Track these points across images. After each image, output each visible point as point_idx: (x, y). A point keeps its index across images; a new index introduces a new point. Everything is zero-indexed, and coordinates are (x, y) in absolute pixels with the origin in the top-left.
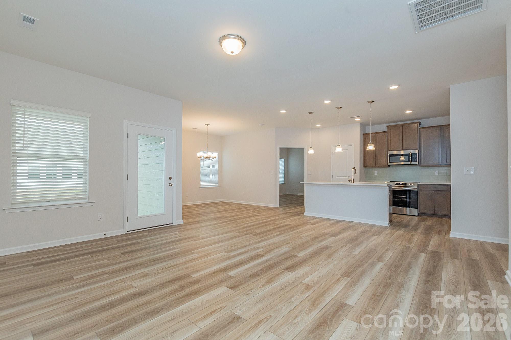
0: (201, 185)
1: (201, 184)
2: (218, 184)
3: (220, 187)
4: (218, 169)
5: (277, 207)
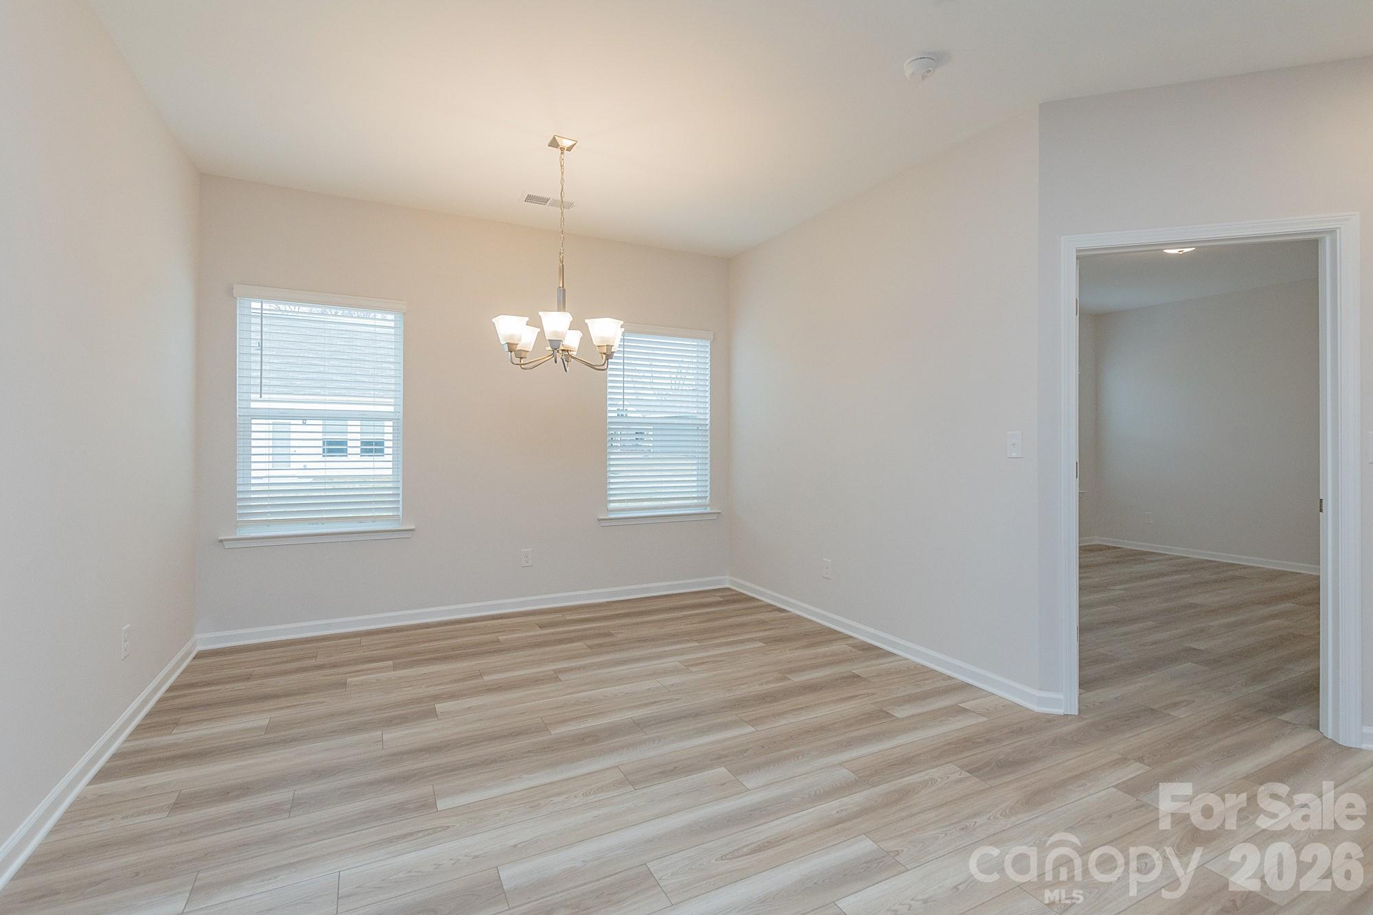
0: (612, 505)
1: (613, 502)
2: (707, 501)
3: (719, 513)
4: (707, 425)
5: (1061, 711)
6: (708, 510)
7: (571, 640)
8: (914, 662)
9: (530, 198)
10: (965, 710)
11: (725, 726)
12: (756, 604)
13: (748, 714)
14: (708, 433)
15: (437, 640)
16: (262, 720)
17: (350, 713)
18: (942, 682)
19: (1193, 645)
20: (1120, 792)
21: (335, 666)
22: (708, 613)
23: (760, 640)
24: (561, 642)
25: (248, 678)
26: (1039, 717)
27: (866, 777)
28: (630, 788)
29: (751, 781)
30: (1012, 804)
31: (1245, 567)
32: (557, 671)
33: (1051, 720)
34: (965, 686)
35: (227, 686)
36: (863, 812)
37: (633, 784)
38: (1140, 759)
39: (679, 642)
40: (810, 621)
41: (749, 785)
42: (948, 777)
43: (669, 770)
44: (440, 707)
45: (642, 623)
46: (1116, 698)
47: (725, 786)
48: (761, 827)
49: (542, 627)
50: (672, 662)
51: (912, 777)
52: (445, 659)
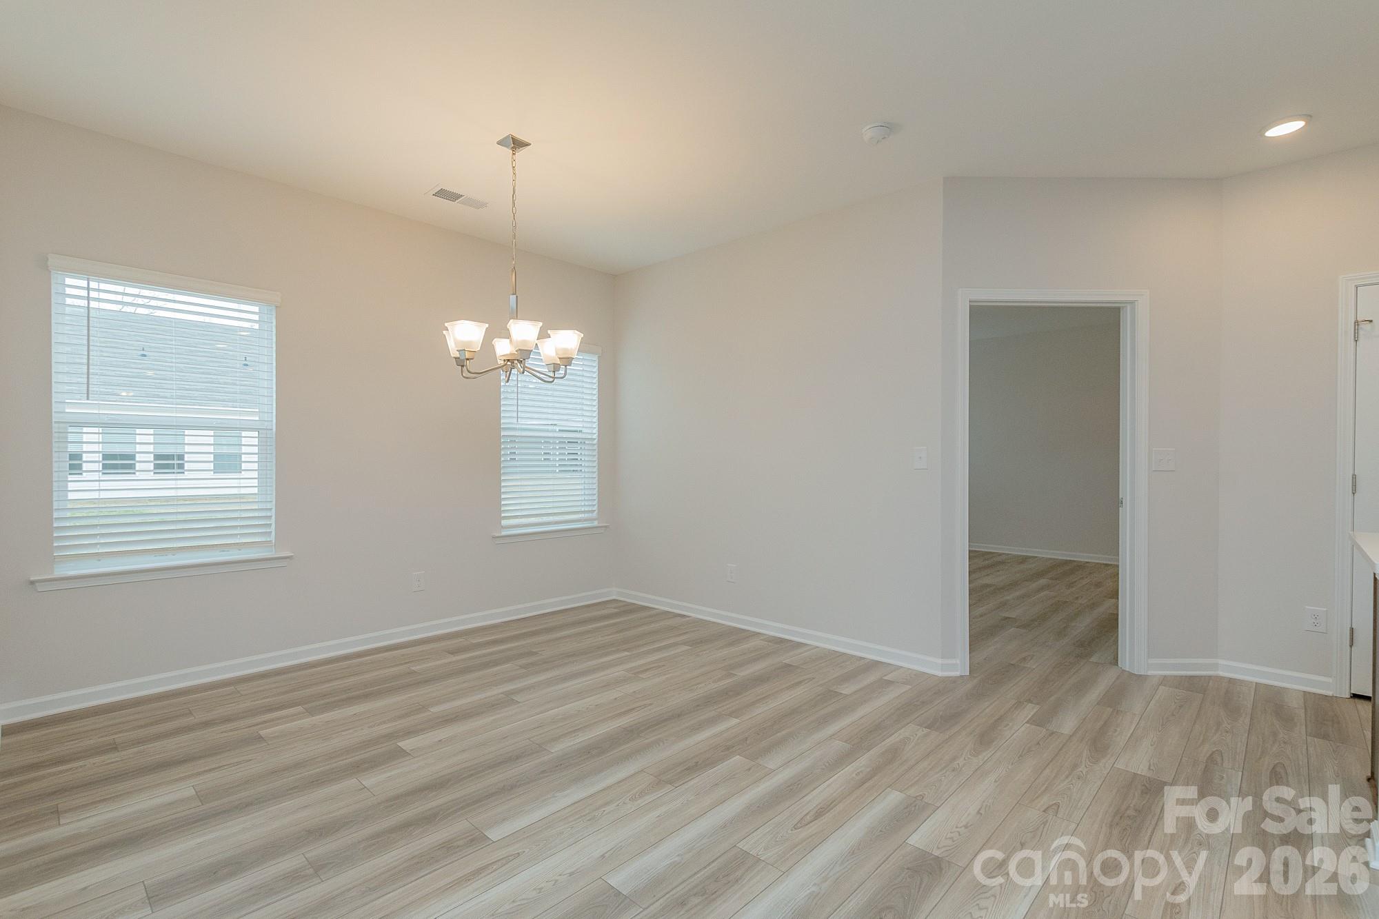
0: (504, 522)
1: (505, 518)
2: (595, 515)
3: (606, 527)
4: (595, 439)
5: (958, 674)
6: (596, 523)
7: (496, 663)
8: (825, 649)
9: (442, 194)
10: (890, 683)
11: (712, 721)
12: (654, 612)
13: (725, 708)
14: (596, 447)
15: (336, 679)
16: (185, 790)
17: (297, 765)
18: (858, 662)
19: (1007, 615)
20: (1033, 727)
21: (227, 720)
22: (615, 624)
23: (684, 643)
24: (486, 665)
25: (114, 748)
26: (944, 680)
27: (860, 742)
28: (669, 787)
29: (772, 762)
30: (972, 746)
31: (1000, 555)
32: (509, 693)
33: (954, 680)
34: (876, 664)
35: (92, 760)
36: (876, 771)
37: (670, 782)
38: (1030, 701)
39: (606, 654)
40: (714, 623)
41: (771, 765)
42: (916, 735)
43: (694, 766)
44: (405, 744)
45: (557, 639)
46: (985, 659)
47: (751, 771)
48: (807, 797)
49: (453, 652)
50: (618, 672)
51: (890, 739)
52: (366, 697)
